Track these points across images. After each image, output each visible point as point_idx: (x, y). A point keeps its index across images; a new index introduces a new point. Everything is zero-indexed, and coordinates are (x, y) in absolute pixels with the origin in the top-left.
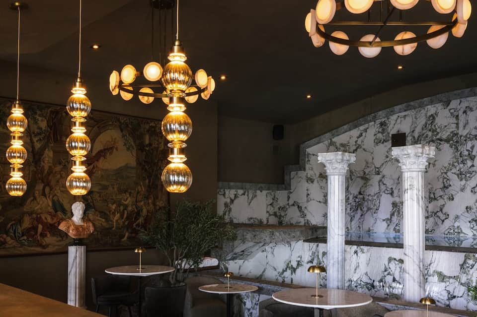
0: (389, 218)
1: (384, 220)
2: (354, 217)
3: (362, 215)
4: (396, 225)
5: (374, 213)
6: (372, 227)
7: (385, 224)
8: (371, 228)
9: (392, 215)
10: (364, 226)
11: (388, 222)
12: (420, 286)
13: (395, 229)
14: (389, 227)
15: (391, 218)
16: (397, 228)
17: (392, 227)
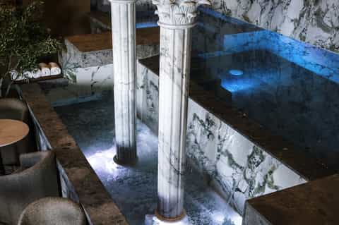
0: (298, 18)
1: (292, 21)
2: (265, 8)
3: (272, 9)
4: (303, 31)
5: (285, 8)
6: (280, 26)
7: (292, 26)
8: (279, 28)
9: (302, 16)
10: (272, 22)
11: (296, 24)
12: (170, 182)
13: (301, 35)
14: (296, 31)
15: (300, 19)
16: (304, 34)
17: (299, 31)
